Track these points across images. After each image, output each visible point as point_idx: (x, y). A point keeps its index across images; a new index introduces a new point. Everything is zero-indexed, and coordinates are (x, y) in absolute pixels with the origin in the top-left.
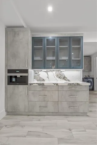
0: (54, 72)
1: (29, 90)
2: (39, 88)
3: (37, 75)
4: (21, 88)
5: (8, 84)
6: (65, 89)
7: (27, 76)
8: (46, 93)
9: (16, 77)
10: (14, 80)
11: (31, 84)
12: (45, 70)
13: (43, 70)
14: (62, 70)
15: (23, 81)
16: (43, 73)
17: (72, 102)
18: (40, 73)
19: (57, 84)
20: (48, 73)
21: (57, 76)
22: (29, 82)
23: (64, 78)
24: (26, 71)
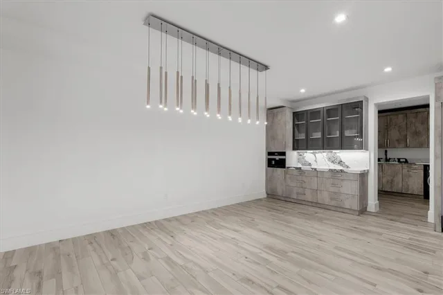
0: (325, 154)
1: (286, 173)
2: (296, 172)
3: (301, 157)
4: (279, 171)
5: (268, 167)
6: (327, 175)
7: (285, 159)
8: (304, 179)
9: (274, 159)
10: (273, 162)
11: (288, 168)
12: (312, 151)
13: (308, 151)
14: (334, 151)
15: (281, 164)
16: (309, 155)
17: (335, 193)
18: (305, 154)
19: (315, 169)
20: (316, 155)
21: (329, 159)
22: (287, 166)
23: (340, 163)
24: (284, 154)
